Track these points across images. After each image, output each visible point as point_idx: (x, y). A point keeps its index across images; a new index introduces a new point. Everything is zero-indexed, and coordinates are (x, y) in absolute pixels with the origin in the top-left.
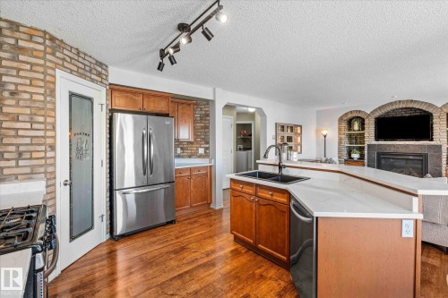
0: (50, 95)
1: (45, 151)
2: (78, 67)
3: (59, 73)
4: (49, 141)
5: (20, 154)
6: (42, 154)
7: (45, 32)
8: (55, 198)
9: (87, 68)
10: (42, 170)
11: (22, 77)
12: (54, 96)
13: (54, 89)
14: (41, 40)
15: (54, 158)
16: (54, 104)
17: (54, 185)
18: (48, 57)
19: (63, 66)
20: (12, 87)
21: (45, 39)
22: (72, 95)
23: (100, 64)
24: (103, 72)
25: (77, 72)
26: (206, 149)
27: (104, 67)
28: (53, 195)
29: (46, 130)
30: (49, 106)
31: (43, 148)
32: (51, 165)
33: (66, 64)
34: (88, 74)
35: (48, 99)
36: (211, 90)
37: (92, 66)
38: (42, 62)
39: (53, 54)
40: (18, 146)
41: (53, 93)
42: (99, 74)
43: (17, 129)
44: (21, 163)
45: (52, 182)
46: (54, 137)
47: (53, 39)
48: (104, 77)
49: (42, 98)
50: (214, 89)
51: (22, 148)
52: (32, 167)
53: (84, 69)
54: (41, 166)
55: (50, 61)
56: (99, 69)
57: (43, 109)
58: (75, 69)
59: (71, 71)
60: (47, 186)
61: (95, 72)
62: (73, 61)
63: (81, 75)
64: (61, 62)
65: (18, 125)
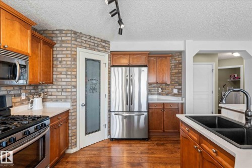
0: (73, 61)
1: (71, 89)
2: (90, 45)
3: (79, 49)
4: (73, 84)
5: (63, 90)
6: (70, 90)
7: (71, 31)
8: (76, 112)
9: (96, 45)
10: (70, 97)
11: (63, 54)
12: (76, 61)
13: (76, 58)
14: (69, 35)
15: (76, 92)
16: (76, 65)
17: (76, 105)
18: (73, 42)
19: (81, 45)
20: (60, 59)
21: (71, 34)
22: (87, 60)
23: (105, 41)
24: (106, 45)
25: (90, 47)
26: (179, 89)
27: (107, 43)
28: (75, 110)
29: (72, 78)
30: (73, 66)
31: (70, 87)
32: (74, 95)
33: (83, 44)
34: (97, 48)
35: (73, 63)
36: (182, 43)
37: (99, 43)
38: (70, 45)
39: (76, 41)
40: (62, 85)
41: (75, 60)
42: (103, 47)
43: (61, 78)
44: (63, 94)
45: (75, 104)
46: (76, 82)
47: (75, 33)
48: (107, 48)
49: (70, 63)
50: (185, 41)
51: (63, 87)
52: (67, 96)
53: (94, 46)
54: (69, 95)
55: (74, 44)
56: (104, 44)
57: (70, 68)
58: (88, 46)
59: (86, 48)
60: (72, 106)
61: (101, 46)
62: (87, 42)
63: (92, 49)
64: (80, 44)
65: (62, 76)
